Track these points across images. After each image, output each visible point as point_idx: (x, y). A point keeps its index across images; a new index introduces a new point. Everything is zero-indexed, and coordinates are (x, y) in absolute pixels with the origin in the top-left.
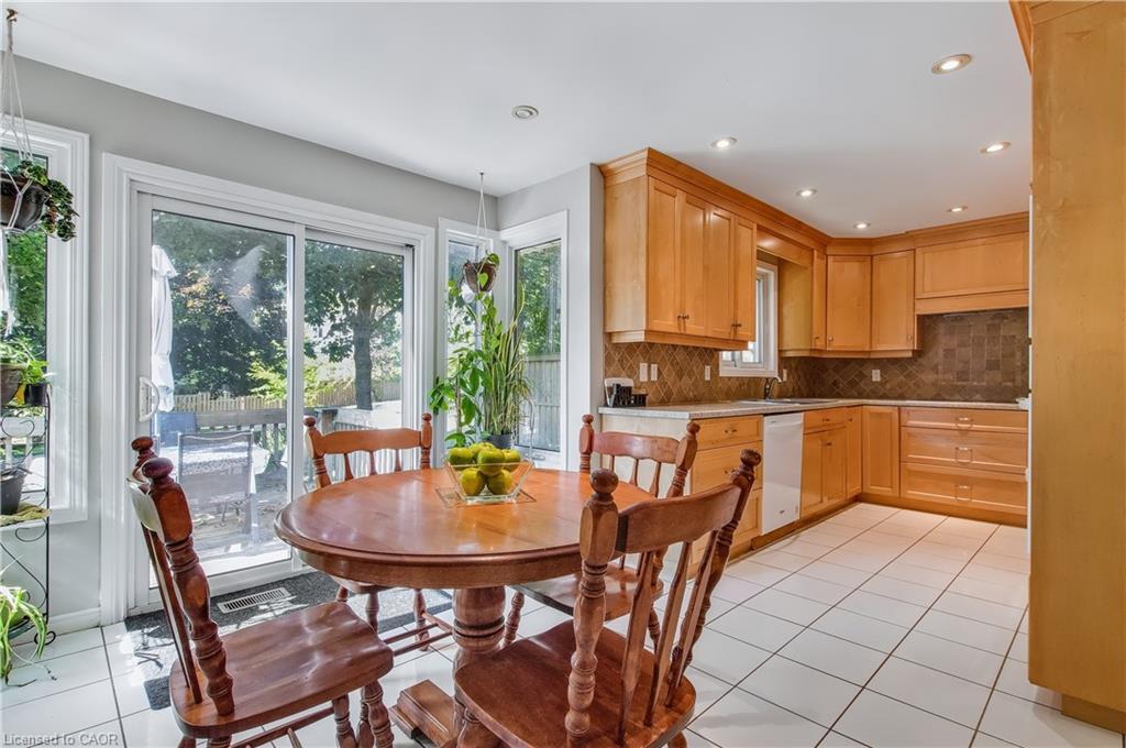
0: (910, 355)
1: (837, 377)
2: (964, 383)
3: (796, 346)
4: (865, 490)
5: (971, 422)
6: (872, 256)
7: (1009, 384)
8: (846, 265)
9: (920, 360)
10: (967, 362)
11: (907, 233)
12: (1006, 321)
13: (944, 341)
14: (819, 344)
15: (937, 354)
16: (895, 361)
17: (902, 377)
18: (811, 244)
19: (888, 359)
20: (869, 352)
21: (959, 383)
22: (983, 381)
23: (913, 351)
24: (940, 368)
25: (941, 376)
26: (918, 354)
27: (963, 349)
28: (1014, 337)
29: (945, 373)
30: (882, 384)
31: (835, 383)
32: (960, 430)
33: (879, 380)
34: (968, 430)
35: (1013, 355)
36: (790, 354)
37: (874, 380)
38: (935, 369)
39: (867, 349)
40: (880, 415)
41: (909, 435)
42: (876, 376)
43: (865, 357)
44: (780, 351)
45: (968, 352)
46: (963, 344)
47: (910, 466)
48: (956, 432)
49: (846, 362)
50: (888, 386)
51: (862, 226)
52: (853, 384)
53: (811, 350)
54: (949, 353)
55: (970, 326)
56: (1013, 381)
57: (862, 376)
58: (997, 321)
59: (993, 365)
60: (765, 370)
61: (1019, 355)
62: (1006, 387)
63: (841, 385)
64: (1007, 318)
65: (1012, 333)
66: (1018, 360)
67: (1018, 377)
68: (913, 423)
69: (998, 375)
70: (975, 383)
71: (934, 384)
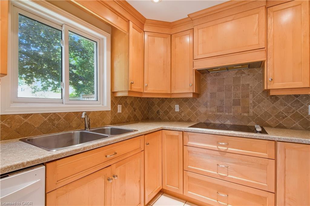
1: (159, 109)
2: (221, 113)
3: (122, 91)
4: (163, 188)
5: (227, 145)
6: (171, 35)
7: (246, 114)
9: (198, 99)
10: (222, 101)
12: (243, 75)
13: (210, 87)
14: (136, 88)
15: (206, 96)
16: (186, 100)
17: (189, 109)
18: (128, 16)
19: (183, 99)
20: (171, 94)
21: (218, 113)
22: (231, 112)
24: (208, 104)
25: (209, 109)
26: (197, 95)
27: (220, 93)
28: (248, 85)
29: (211, 107)
30: (180, 113)
31: (158, 112)
32: (220, 151)
33: (178, 111)
34: (225, 152)
35: (248, 96)
36: (119, 95)
37: (176, 111)
38: (206, 105)
39: (169, 92)
40: (172, 137)
41: (189, 151)
42: (177, 108)
43: (169, 97)
44: (113, 93)
45: (223, 95)
46: (220, 90)
47: (190, 174)
48: (218, 152)
49: (163, 100)
50: (183, 115)
52: (166, 113)
53: (129, 92)
54: (213, 95)
56: (248, 112)
57: (170, 108)
58: (238, 76)
59: (237, 103)
60: (101, 105)
61: (251, 96)
62: (244, 116)
63: (161, 114)
64: (244, 73)
65: (248, 83)
66: (251, 100)
67: (251, 111)
68: (190, 143)
69: (239, 109)
70: (227, 114)
71: (205, 114)
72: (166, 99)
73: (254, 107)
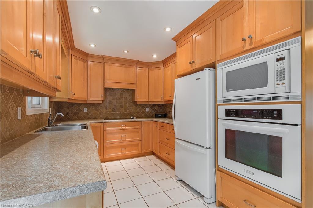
1: (68, 111)
2: (114, 112)
5: (125, 126)
6: (88, 61)
7: (126, 112)
8: (79, 61)
10: (115, 106)
11: (102, 56)
16: (93, 104)
17: (95, 111)
21: (113, 113)
22: (119, 112)
23: (103, 101)
25: (108, 110)
27: (114, 101)
28: (127, 98)
29: (109, 109)
30: (88, 113)
33: (87, 112)
34: (125, 129)
35: (127, 104)
37: (85, 112)
38: (106, 108)
41: (107, 133)
42: (86, 110)
45: (115, 102)
46: (114, 99)
47: (108, 145)
50: (90, 114)
51: (93, 46)
52: (76, 114)
54: (110, 102)
55: (116, 93)
57: (79, 110)
58: (123, 93)
59: (122, 107)
60: (41, 108)
61: (128, 103)
62: (125, 113)
63: (70, 115)
64: (125, 92)
65: (126, 97)
66: (128, 105)
67: (128, 110)
68: (108, 129)
69: (123, 109)
70: (117, 112)
71: (106, 113)
72: (76, 103)
73: (129, 109)
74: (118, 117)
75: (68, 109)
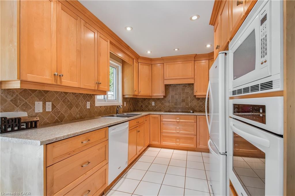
0: (163, 97)
1: (142, 104)
2: (176, 106)
3: (129, 94)
5: (180, 119)
6: (152, 64)
7: (187, 106)
8: (144, 66)
9: (165, 99)
10: (177, 100)
11: (162, 57)
12: (186, 88)
13: (171, 93)
14: (136, 93)
15: (169, 97)
16: (158, 99)
17: (160, 104)
18: (133, 57)
19: (157, 99)
20: (151, 96)
21: (175, 106)
22: (181, 105)
23: (164, 96)
24: (170, 101)
25: (170, 104)
26: (165, 97)
27: (176, 96)
28: (188, 92)
29: (172, 103)
30: (155, 106)
31: (141, 106)
32: (177, 122)
33: (154, 105)
34: (179, 122)
35: (188, 98)
36: (126, 96)
37: (153, 105)
38: (169, 102)
39: (151, 95)
40: (155, 118)
41: (163, 124)
42: (153, 104)
43: (151, 98)
44: (123, 95)
45: (177, 97)
46: (176, 94)
47: (164, 134)
48: (176, 123)
49: (145, 99)
50: (157, 107)
51: (149, 52)
52: (147, 106)
53: (133, 95)
54: (172, 97)
55: (177, 89)
56: (188, 105)
57: (149, 104)
58: (184, 88)
59: (183, 101)
60: (117, 102)
61: (189, 97)
62: (186, 107)
63: (143, 107)
64: (187, 87)
65: (188, 91)
66: (189, 99)
67: (189, 104)
68: (164, 120)
69: (184, 104)
70: (179, 106)
71: (169, 106)
72: (147, 98)
73: (190, 103)
74: (180, 110)
75: (142, 102)
